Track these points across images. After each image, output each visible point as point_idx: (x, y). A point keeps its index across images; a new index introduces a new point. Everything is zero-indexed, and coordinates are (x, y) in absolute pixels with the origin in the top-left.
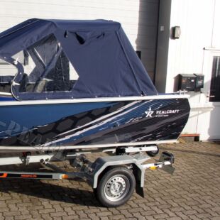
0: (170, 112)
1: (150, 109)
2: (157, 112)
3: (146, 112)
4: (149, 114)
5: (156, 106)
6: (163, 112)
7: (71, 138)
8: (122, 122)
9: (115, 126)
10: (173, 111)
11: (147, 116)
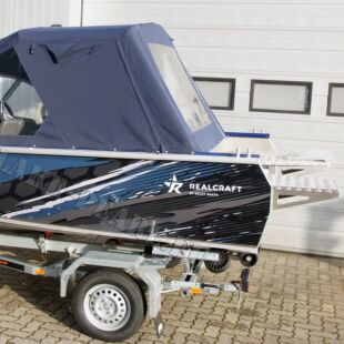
0: (222, 188)
1: (175, 179)
2: (192, 186)
3: (168, 184)
4: (174, 186)
5: (187, 174)
6: (204, 187)
7: (42, 211)
8: (123, 196)
9: (110, 200)
10: (228, 188)
11: (170, 191)
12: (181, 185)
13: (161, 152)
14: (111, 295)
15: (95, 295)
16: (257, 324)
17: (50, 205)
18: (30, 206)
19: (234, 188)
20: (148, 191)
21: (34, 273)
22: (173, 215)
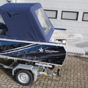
0: (53, 51)
1: (41, 48)
4: (41, 50)
5: (44, 47)
6: (49, 51)
7: (7, 54)
8: (28, 52)
9: (25, 52)
10: (55, 52)
11: (40, 51)
12: (43, 50)
13: (38, 42)
14: (25, 75)
15: (21, 75)
16: (61, 80)
17: (9, 52)
18: (4, 52)
19: (56, 52)
20: (34, 51)
21: (6, 68)
22: (41, 57)
